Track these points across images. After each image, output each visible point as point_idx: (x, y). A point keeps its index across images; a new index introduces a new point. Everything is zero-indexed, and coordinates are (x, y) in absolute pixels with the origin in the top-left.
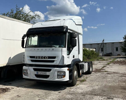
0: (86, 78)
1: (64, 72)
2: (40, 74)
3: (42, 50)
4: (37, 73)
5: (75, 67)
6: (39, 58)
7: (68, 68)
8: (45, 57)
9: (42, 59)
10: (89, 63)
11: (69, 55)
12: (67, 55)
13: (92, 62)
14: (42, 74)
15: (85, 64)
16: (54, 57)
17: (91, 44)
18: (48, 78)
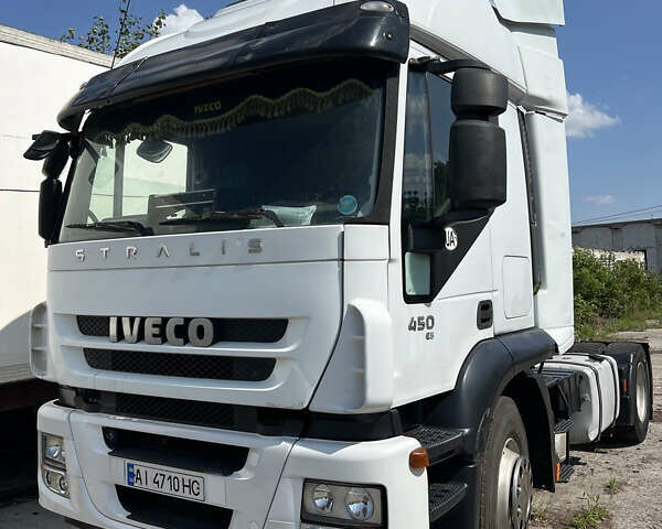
0: (610, 488)
1: (376, 493)
2: (151, 487)
3: (163, 261)
4: (131, 475)
5: (507, 411)
6: (141, 337)
8: (188, 320)
9: (164, 340)
10: (622, 360)
12: (409, 299)
13: (646, 346)
14: (166, 490)
15: (597, 365)
17: (615, 228)
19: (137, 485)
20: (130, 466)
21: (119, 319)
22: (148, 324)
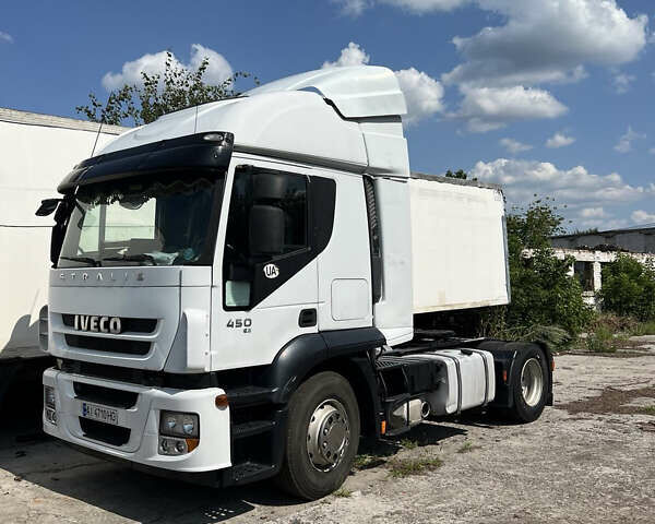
1: (194, 418)
2: (94, 417)
4: (85, 410)
6: (89, 327)
7: (220, 392)
8: (110, 318)
9: (99, 331)
10: (503, 353)
11: (247, 308)
12: (227, 308)
14: (101, 418)
16: (149, 325)
18: (124, 447)
19: (87, 416)
20: (85, 404)
21: (80, 316)
22: (92, 320)
